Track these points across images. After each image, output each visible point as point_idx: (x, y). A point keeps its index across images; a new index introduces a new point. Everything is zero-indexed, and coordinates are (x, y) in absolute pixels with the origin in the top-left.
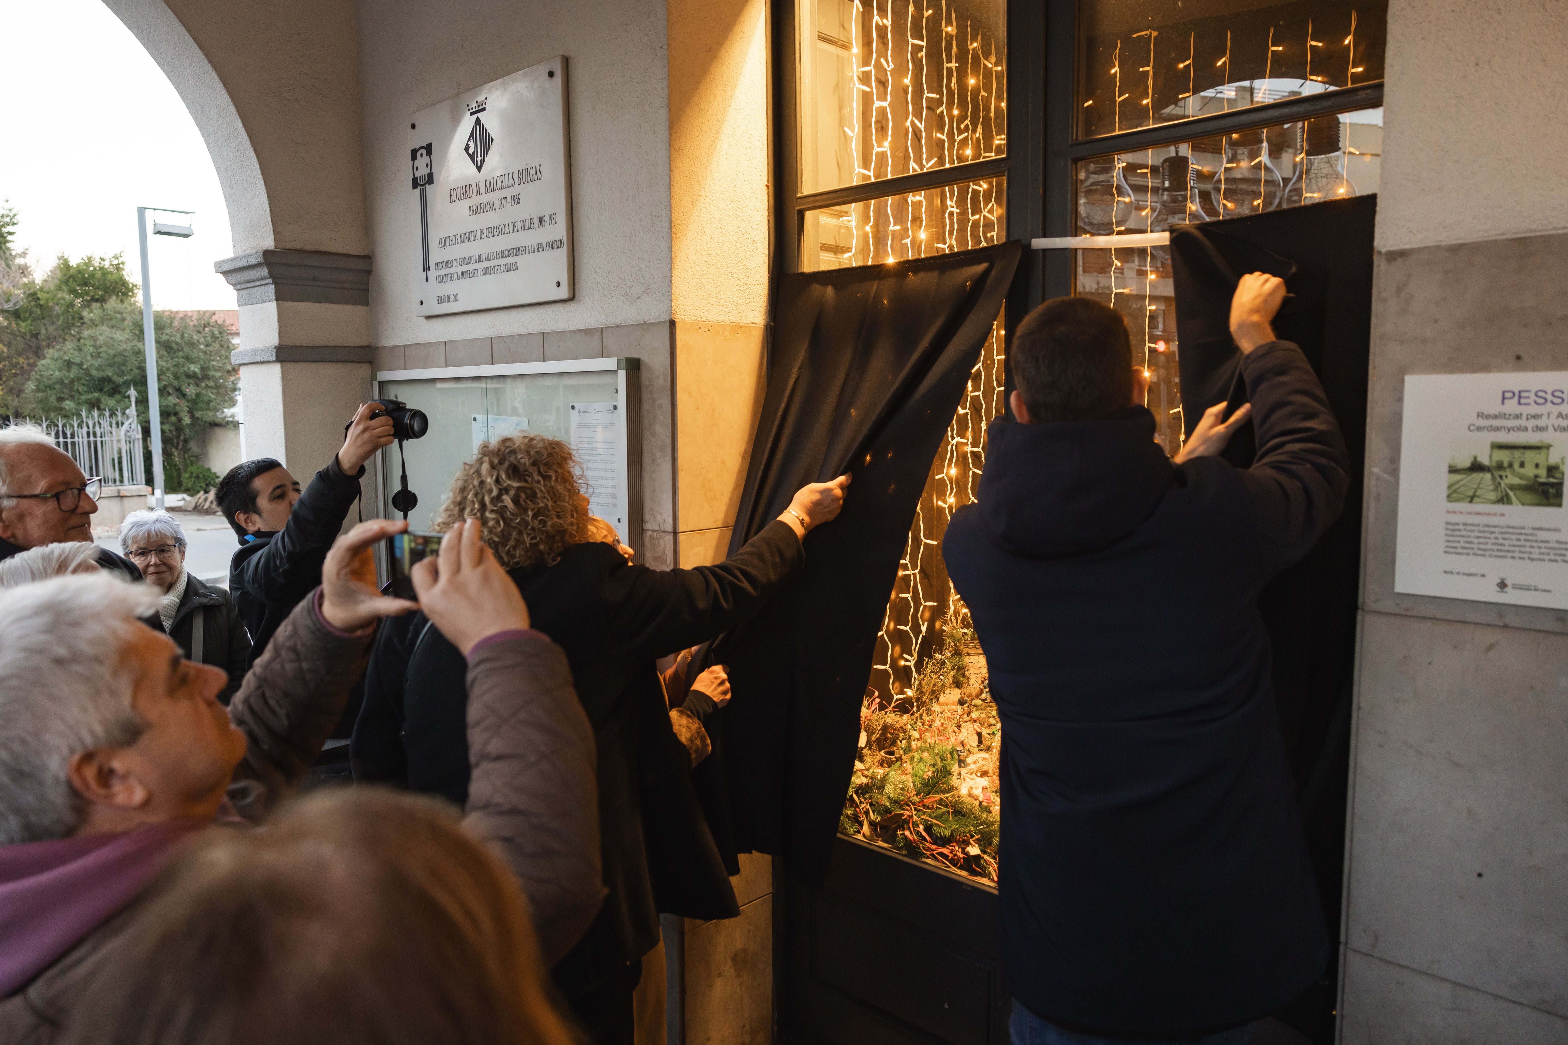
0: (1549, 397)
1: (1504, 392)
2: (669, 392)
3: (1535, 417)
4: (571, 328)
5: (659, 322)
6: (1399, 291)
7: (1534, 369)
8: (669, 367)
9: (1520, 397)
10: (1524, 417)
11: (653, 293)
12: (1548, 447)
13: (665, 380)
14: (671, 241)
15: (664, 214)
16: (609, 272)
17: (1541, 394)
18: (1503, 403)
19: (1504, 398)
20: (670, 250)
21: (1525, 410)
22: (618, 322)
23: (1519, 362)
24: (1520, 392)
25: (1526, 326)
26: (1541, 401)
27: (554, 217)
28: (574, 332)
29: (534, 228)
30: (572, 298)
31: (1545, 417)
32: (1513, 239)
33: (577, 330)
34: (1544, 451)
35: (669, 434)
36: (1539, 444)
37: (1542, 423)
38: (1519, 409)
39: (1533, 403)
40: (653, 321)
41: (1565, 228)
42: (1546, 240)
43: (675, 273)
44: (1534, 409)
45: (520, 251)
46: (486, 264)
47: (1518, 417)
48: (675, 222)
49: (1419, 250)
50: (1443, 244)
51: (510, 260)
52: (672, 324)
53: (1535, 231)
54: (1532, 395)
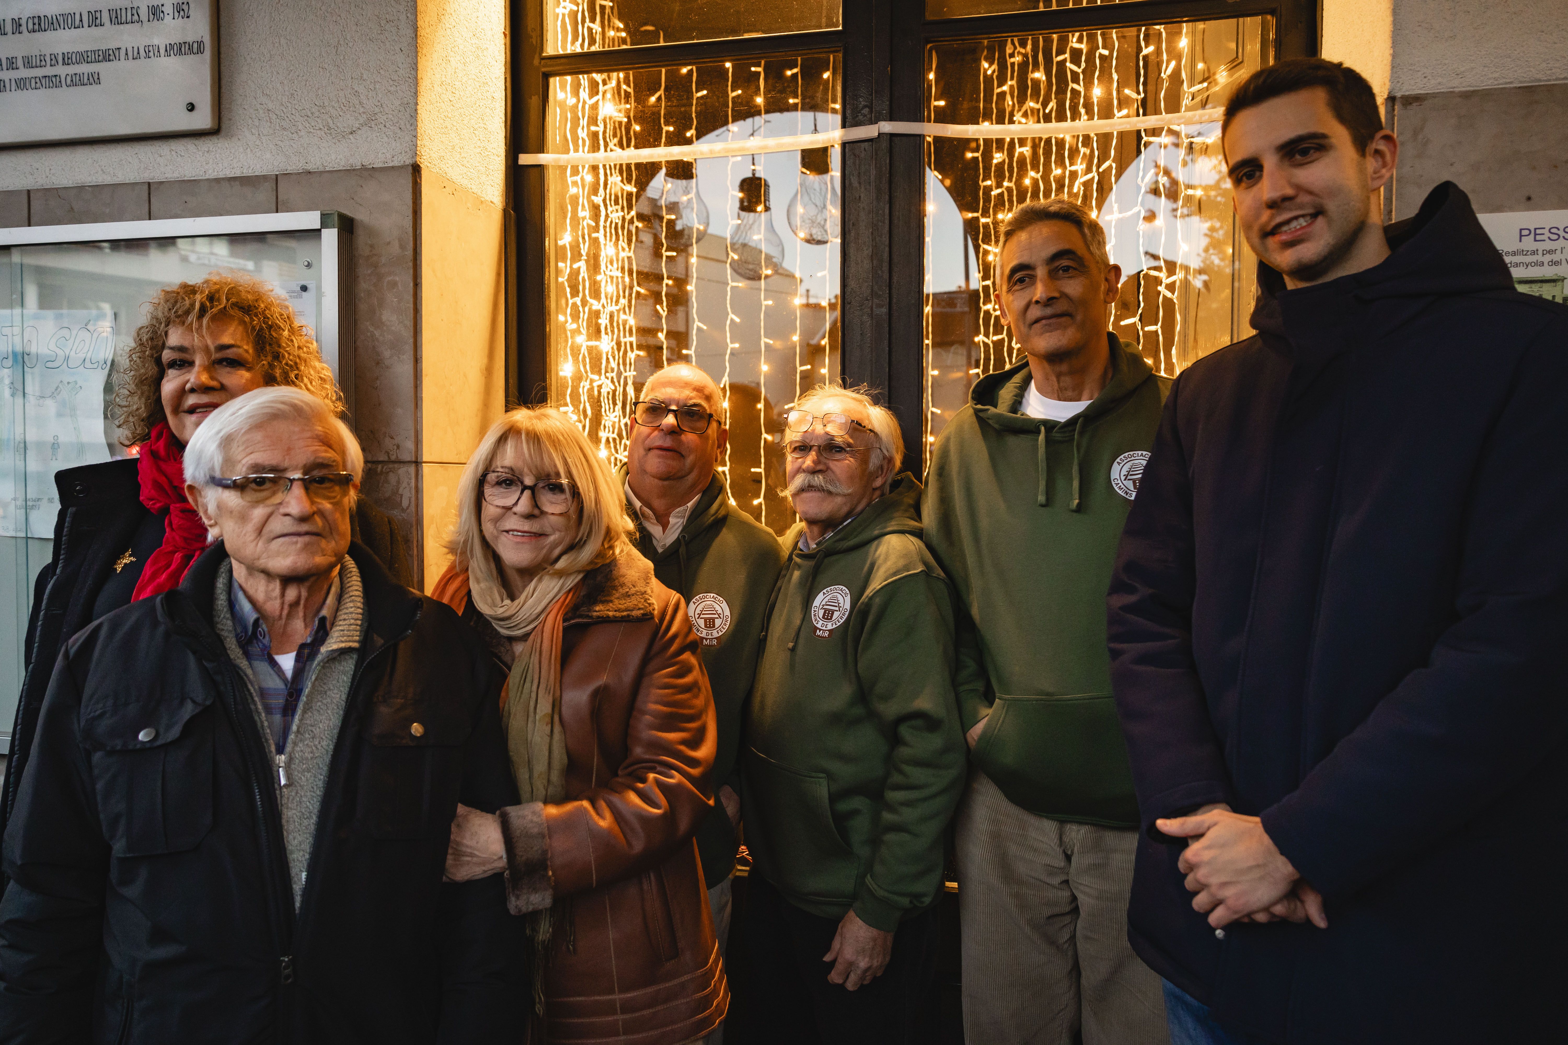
0: (1562, 233)
1: (1521, 230)
2: (411, 264)
3: (1550, 252)
4: (211, 174)
5: (393, 167)
6: (1415, 133)
7: (1543, 208)
8: (410, 230)
9: (1535, 233)
10: (1540, 252)
11: (382, 126)
12: (1563, 279)
13: (402, 247)
14: (416, 57)
15: (403, 17)
16: (292, 94)
17: (1553, 231)
18: (1520, 241)
19: (1521, 236)
20: (415, 67)
21: (1541, 246)
22: (310, 167)
23: (1529, 202)
24: (1535, 229)
25: (1534, 168)
26: (1555, 237)
27: (185, 7)
28: (218, 181)
29: (139, 21)
30: (214, 132)
31: (1558, 252)
32: (1520, 88)
33: (223, 179)
34: (1560, 283)
35: (410, 323)
36: (1555, 277)
37: (1556, 257)
38: (1534, 246)
39: (1548, 240)
40: (380, 165)
41: (1565, 78)
42: (1550, 89)
43: (422, 100)
44: (1549, 245)
45: (107, 56)
46: (24, 73)
47: (1534, 253)
48: (421, 32)
49: (1434, 96)
50: (1457, 90)
51: (84, 69)
52: (416, 169)
53: (1540, 80)
54: (1546, 231)
